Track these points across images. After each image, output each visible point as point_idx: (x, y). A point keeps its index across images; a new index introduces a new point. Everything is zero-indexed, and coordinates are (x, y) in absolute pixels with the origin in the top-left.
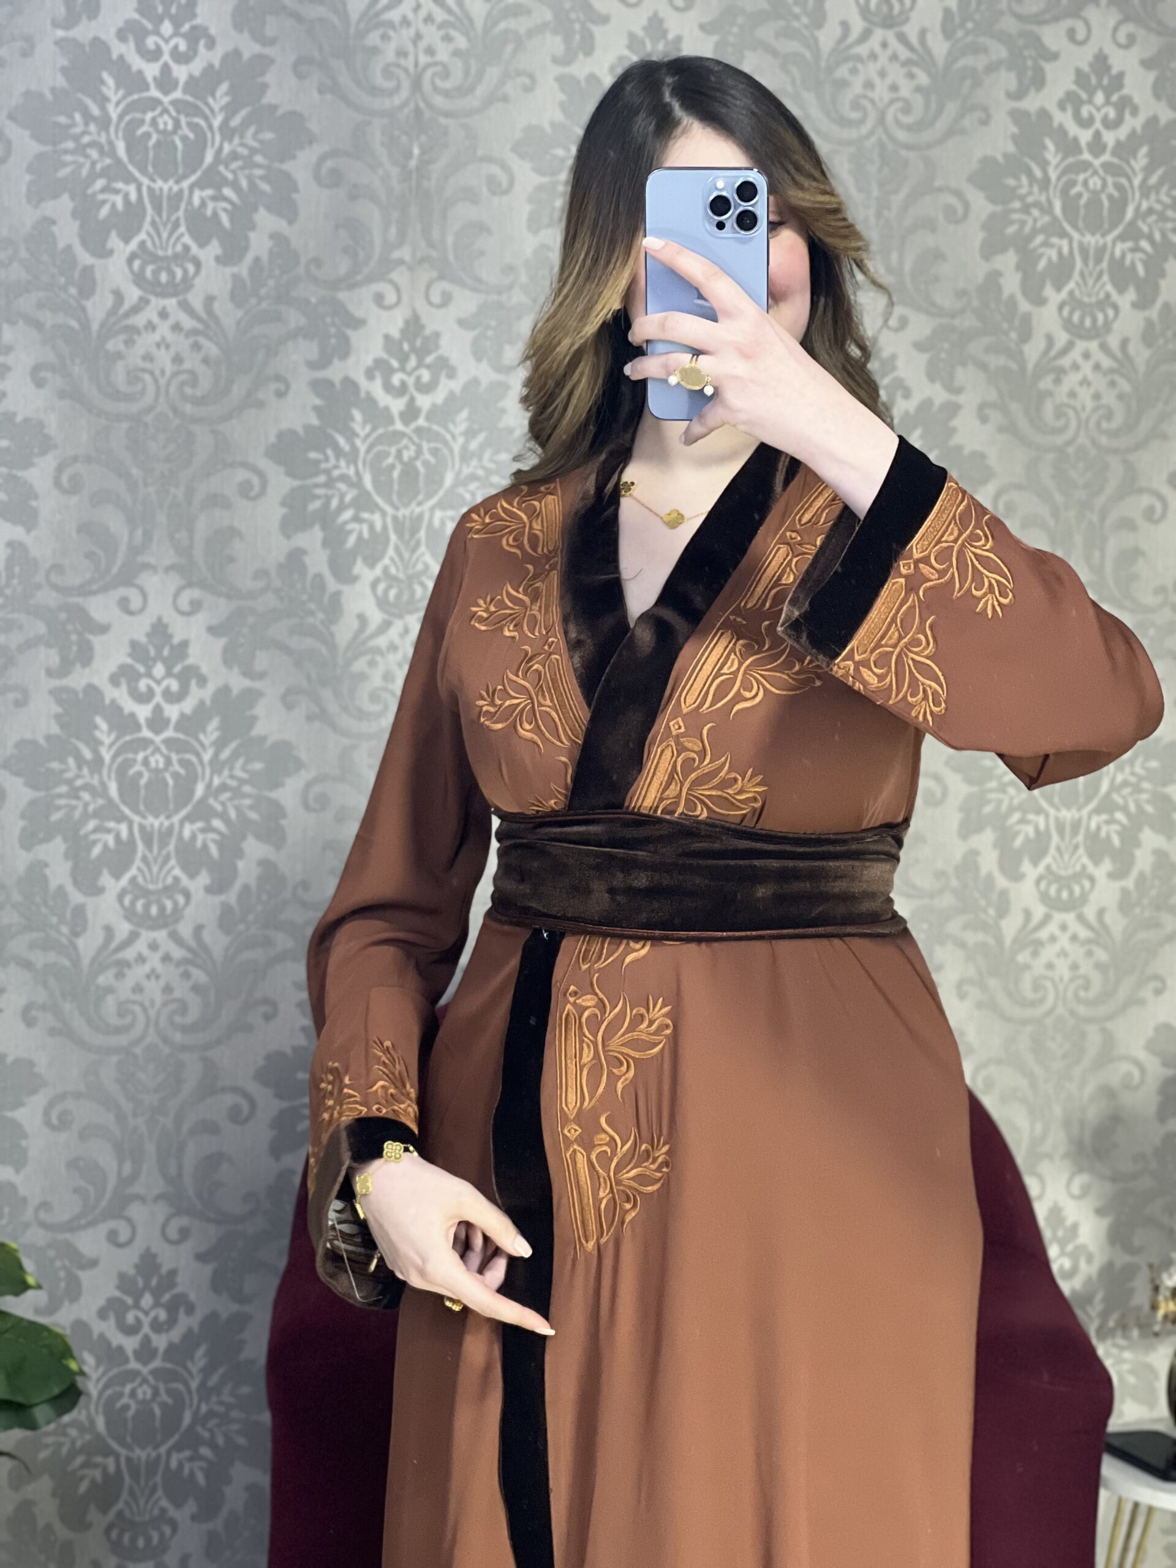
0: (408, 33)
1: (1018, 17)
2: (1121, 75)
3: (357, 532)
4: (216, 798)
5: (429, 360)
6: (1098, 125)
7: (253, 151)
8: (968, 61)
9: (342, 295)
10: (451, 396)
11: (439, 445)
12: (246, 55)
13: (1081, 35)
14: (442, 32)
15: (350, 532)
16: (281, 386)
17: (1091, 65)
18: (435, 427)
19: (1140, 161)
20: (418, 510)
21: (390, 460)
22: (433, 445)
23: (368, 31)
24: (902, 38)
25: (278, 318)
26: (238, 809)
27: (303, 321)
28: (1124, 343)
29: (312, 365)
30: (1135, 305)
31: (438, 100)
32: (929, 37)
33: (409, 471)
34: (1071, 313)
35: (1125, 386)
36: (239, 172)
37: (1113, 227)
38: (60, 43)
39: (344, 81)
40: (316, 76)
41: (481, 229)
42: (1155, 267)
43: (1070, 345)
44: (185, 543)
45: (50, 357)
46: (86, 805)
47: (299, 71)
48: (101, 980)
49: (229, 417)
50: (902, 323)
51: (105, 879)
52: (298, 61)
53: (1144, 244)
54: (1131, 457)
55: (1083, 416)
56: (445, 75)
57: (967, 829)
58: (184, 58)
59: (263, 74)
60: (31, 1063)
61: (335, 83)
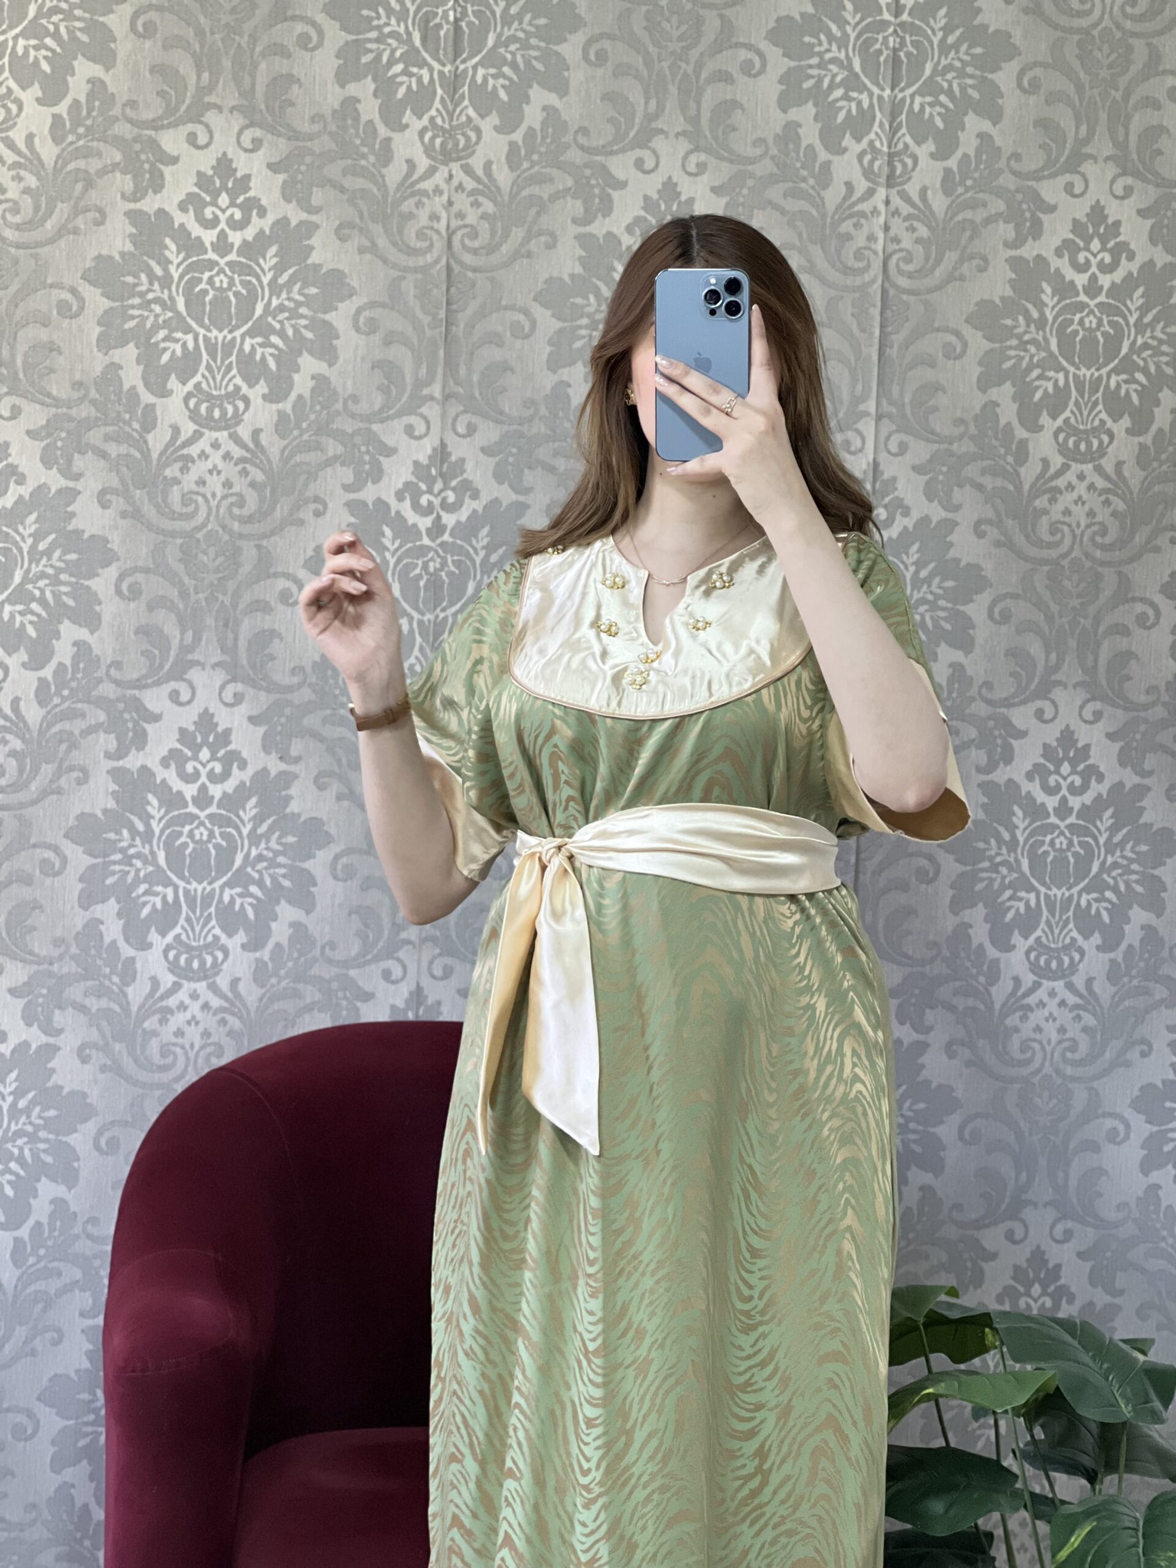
0: (440, 200)
1: (1018, 174)
2: (1117, 224)
4: (253, 867)
10: (474, 516)
11: (463, 558)
12: (293, 223)
13: (1078, 188)
17: (1088, 215)
18: (459, 542)
19: (1136, 301)
22: (456, 558)
23: (405, 198)
24: (905, 197)
26: (273, 877)
28: (1119, 465)
29: (347, 488)
30: (1129, 432)
31: (468, 259)
32: (930, 195)
34: (1066, 439)
35: (1119, 505)
36: (286, 322)
37: (1108, 360)
38: (128, 214)
39: (382, 242)
40: (357, 240)
41: (506, 368)
42: (1150, 396)
43: (1065, 467)
44: (230, 643)
45: (115, 482)
46: (138, 871)
47: (342, 232)
48: (146, 1025)
49: (272, 533)
50: (903, 448)
51: (153, 936)
52: (341, 226)
53: (1139, 376)
54: (1126, 569)
55: (1078, 532)
56: (474, 235)
57: (956, 905)
58: (241, 225)
59: (309, 238)
60: (85, 1095)
61: (374, 244)
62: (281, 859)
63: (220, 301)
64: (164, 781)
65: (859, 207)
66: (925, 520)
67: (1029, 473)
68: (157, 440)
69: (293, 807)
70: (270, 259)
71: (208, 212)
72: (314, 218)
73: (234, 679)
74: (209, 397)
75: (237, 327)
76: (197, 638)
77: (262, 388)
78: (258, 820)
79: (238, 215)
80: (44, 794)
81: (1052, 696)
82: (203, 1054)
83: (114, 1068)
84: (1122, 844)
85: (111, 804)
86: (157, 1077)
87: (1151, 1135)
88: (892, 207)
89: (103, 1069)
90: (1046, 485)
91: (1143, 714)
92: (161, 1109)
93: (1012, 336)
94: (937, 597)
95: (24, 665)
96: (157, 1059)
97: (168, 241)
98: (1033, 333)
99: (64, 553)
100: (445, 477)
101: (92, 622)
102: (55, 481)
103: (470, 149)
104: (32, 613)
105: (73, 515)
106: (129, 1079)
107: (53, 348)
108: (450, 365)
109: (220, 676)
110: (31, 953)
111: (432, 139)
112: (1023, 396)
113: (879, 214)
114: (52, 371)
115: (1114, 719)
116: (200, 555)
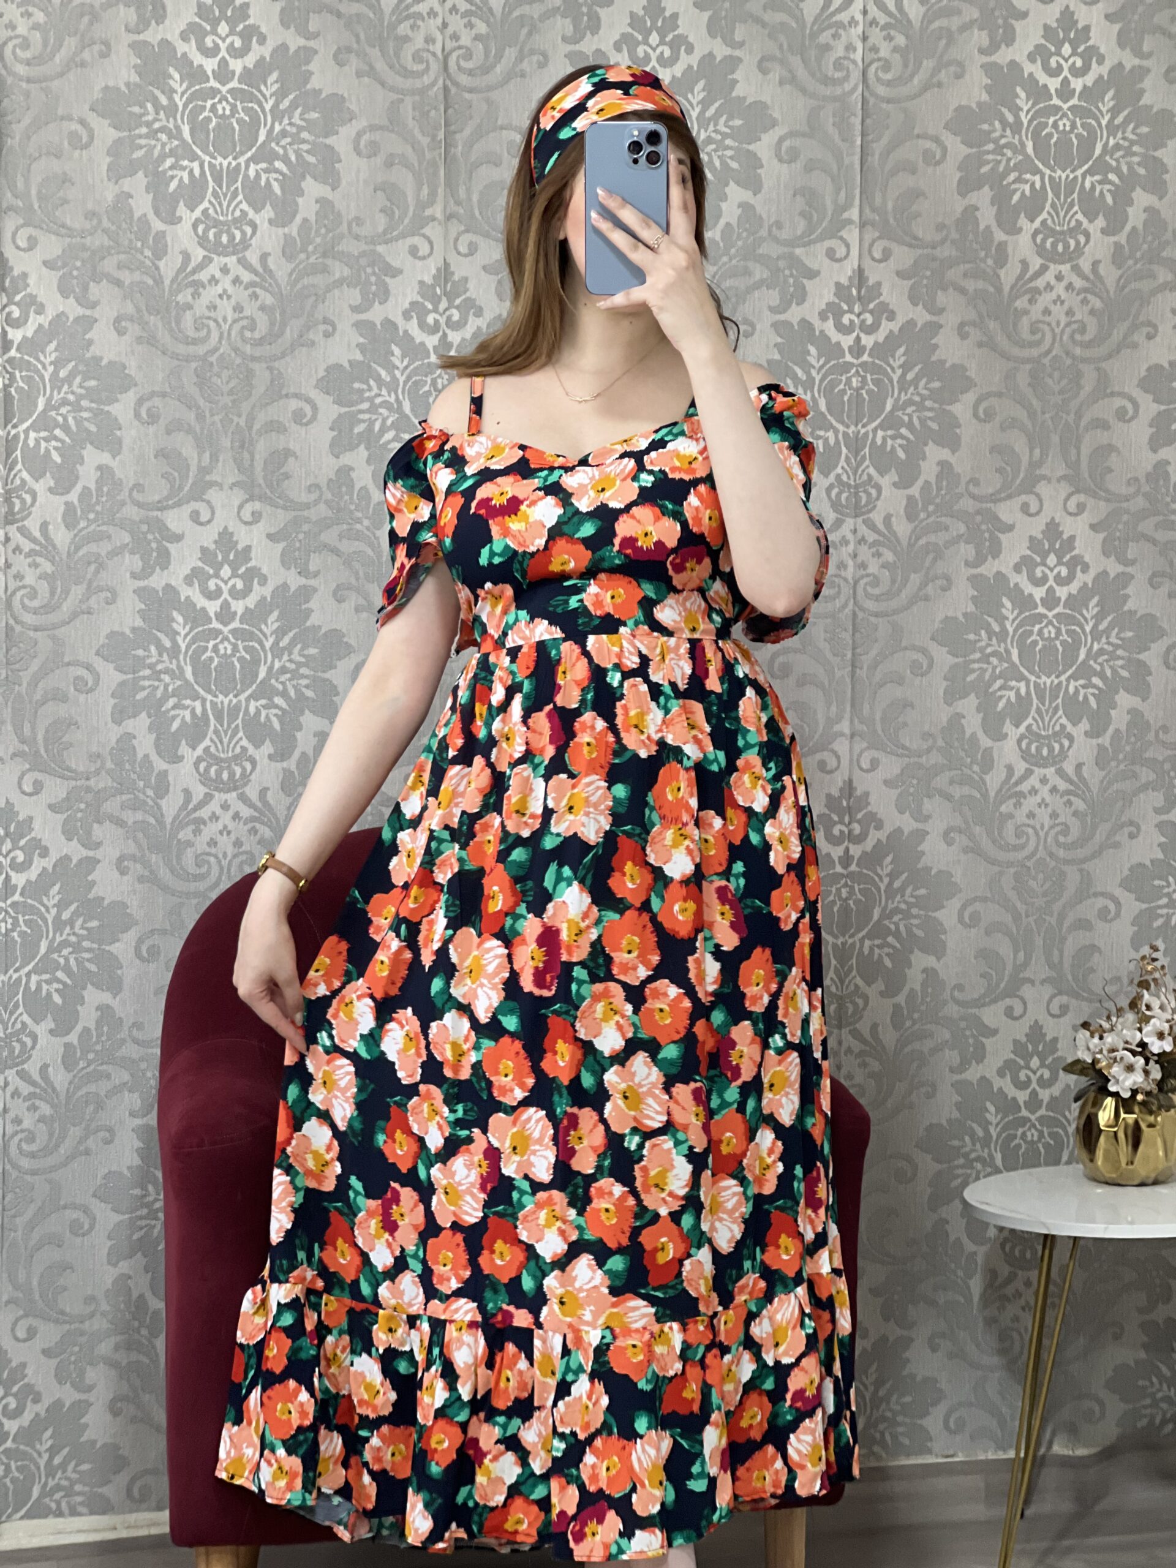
0: (434, 23)
4: (277, 679)
6: (1066, 73)
8: (943, 22)
12: (292, 49)
14: (465, 20)
16: (329, 328)
17: (1058, 21)
19: (1108, 103)
23: (399, 22)
26: (296, 688)
28: (1095, 264)
30: (1104, 232)
34: (1044, 240)
35: (1096, 303)
36: (288, 147)
37: (1083, 163)
38: (133, 46)
39: (380, 65)
40: (354, 63)
42: (1123, 197)
43: (1044, 269)
44: (247, 463)
45: (130, 309)
46: (166, 686)
47: (339, 59)
48: (181, 835)
49: (283, 355)
50: (887, 255)
51: (184, 749)
52: (339, 51)
53: (1112, 177)
54: (1103, 365)
56: (469, 55)
57: (952, 696)
58: (240, 53)
59: (308, 63)
60: (125, 906)
61: (372, 67)
62: (304, 671)
63: (224, 127)
64: (188, 598)
65: (838, 18)
66: (911, 323)
67: (1008, 275)
68: (168, 267)
69: (313, 620)
70: (271, 87)
71: (209, 41)
72: (311, 44)
73: (251, 498)
74: (217, 223)
75: (242, 153)
76: (214, 458)
77: (268, 212)
78: (280, 633)
79: (238, 43)
80: (74, 615)
81: (1037, 489)
82: (237, 861)
83: (151, 879)
84: (1107, 632)
85: (139, 622)
86: (192, 886)
87: (1141, 912)
88: (870, 17)
89: (141, 879)
90: (1026, 286)
91: (1125, 505)
92: (197, 917)
93: (990, 141)
94: (924, 398)
95: (50, 490)
96: (192, 869)
97: (171, 70)
98: (1009, 137)
99: (84, 380)
100: (450, 296)
101: (114, 447)
102: (73, 309)
104: (56, 439)
105: (90, 342)
106: (165, 888)
107: (65, 180)
108: (451, 185)
109: (238, 496)
110: (69, 769)
112: (1001, 198)
113: (857, 23)
114: (65, 201)
115: (1097, 510)
116: (214, 379)
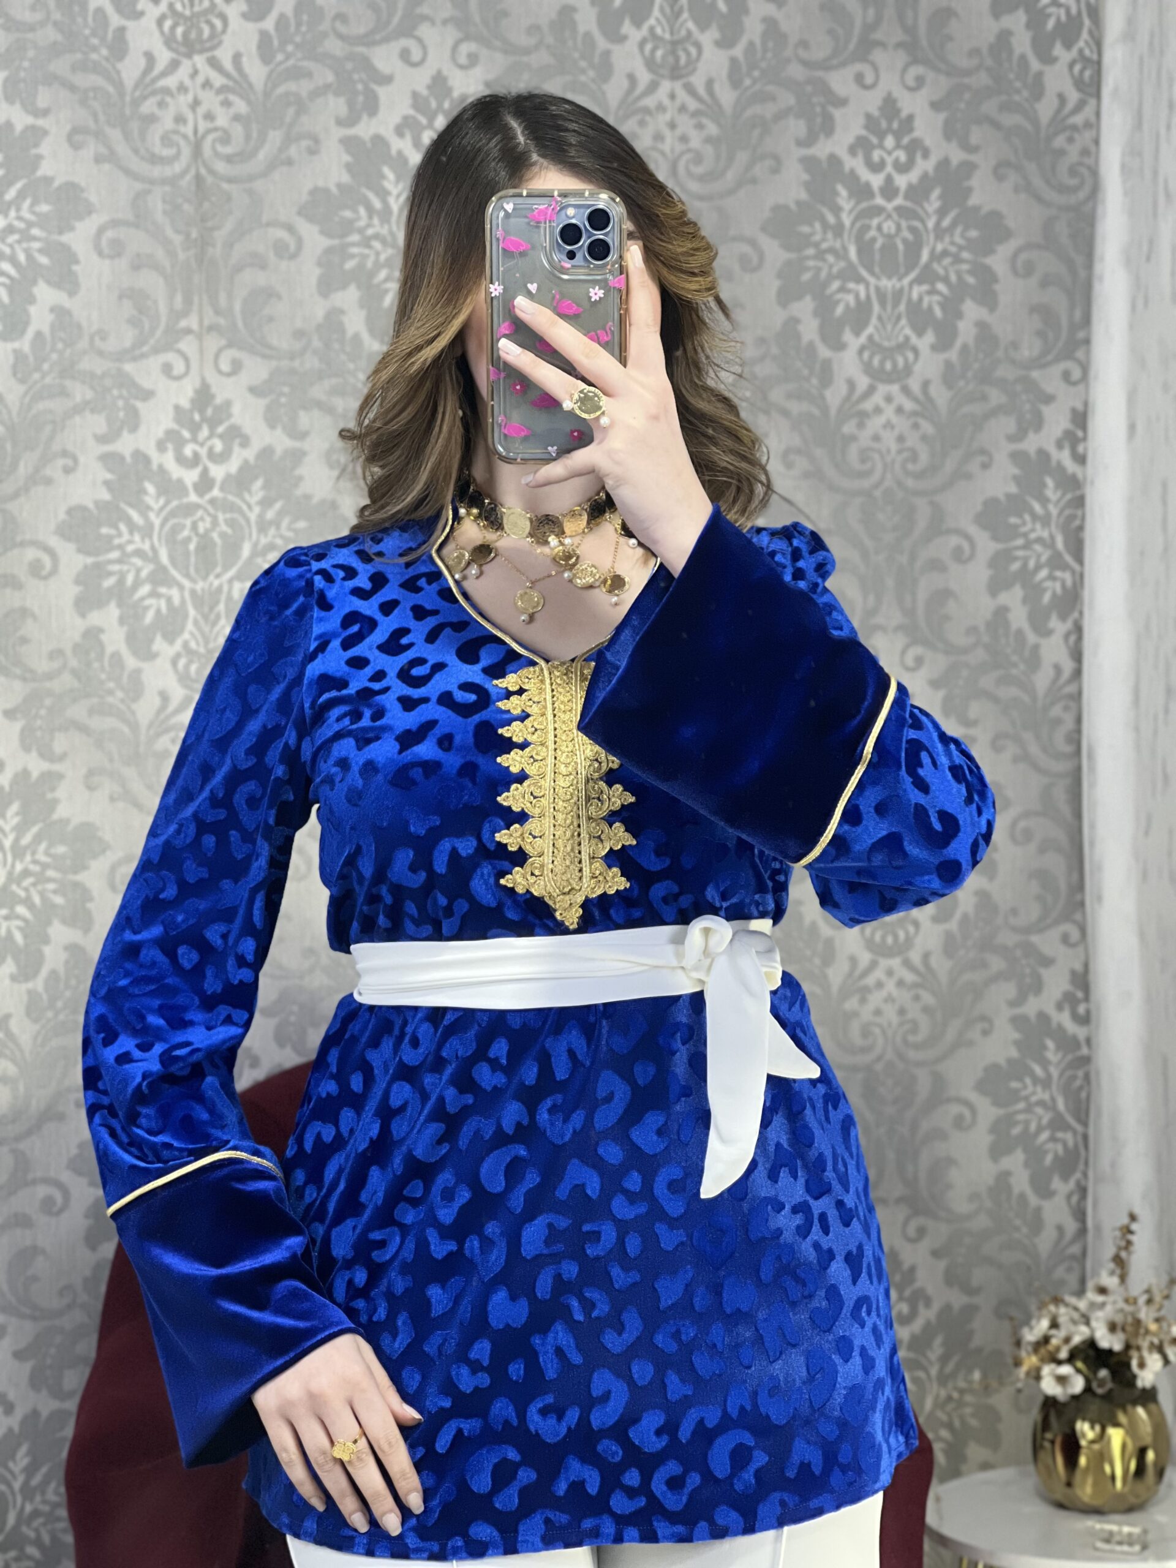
0: (185, 100)
1: (805, 64)
2: (910, 118)
3: (155, 607)
4: (19, 885)
5: (220, 429)
6: (889, 168)
7: (30, 225)
8: (757, 109)
9: (128, 367)
10: (245, 467)
11: (236, 515)
12: (19, 128)
13: (869, 79)
14: (221, 97)
15: (147, 608)
16: (70, 462)
17: (881, 109)
18: (231, 498)
19: (934, 203)
20: (216, 583)
21: (186, 533)
22: (228, 516)
23: (145, 98)
24: (690, 90)
25: (64, 393)
26: (42, 894)
27: (89, 395)
28: (926, 385)
29: (102, 439)
30: (934, 348)
31: (221, 167)
32: (717, 87)
33: (205, 545)
34: (871, 357)
35: (927, 427)
36: (17, 246)
37: (909, 269)
39: (122, 149)
40: (92, 145)
41: (270, 294)
42: (953, 309)
43: (872, 389)
47: (75, 138)
49: (16, 495)
52: (73, 131)
53: (941, 287)
54: (938, 499)
55: (889, 459)
56: (226, 139)
59: (37, 145)
62: (50, 873)
67: (834, 396)
69: (61, 812)
72: (40, 122)
78: (21, 829)
87: (999, 1119)
88: (678, 102)
90: (854, 408)
93: (810, 244)
98: (830, 242)
100: (212, 423)
103: (215, 39)
108: (209, 291)
111: (173, 28)
112: (824, 307)
113: (664, 110)
115: (934, 664)
